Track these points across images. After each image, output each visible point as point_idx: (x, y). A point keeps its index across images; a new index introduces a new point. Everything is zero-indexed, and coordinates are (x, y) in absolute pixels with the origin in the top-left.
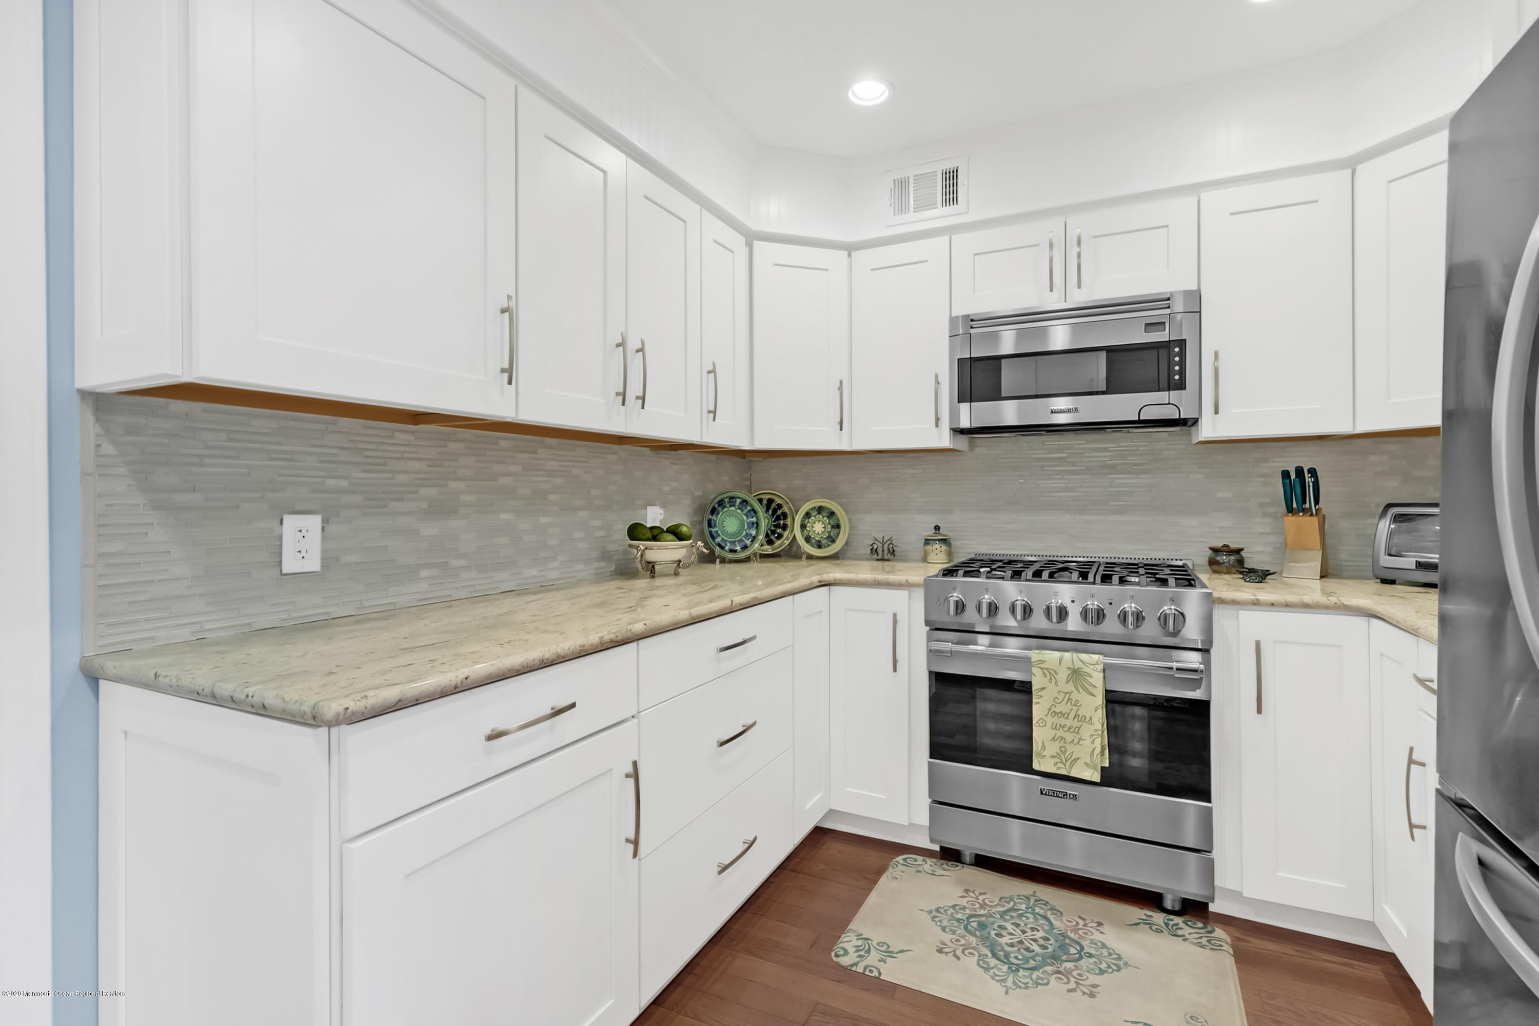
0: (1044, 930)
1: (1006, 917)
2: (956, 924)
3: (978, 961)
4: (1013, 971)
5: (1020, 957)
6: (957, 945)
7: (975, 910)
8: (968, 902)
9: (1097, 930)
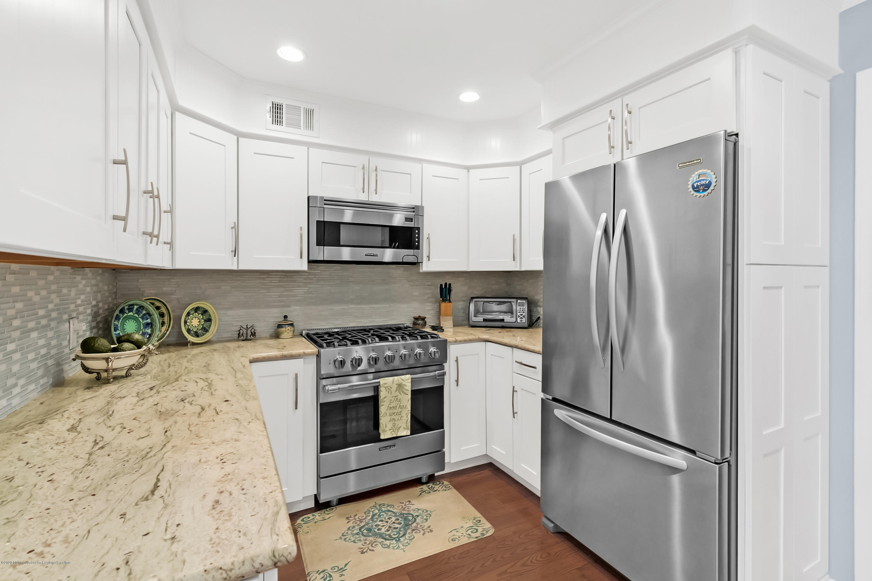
0: (394, 516)
1: (374, 520)
2: (357, 536)
3: (382, 546)
4: (398, 541)
5: (395, 533)
6: (367, 545)
7: (359, 525)
8: (353, 523)
9: (411, 504)
